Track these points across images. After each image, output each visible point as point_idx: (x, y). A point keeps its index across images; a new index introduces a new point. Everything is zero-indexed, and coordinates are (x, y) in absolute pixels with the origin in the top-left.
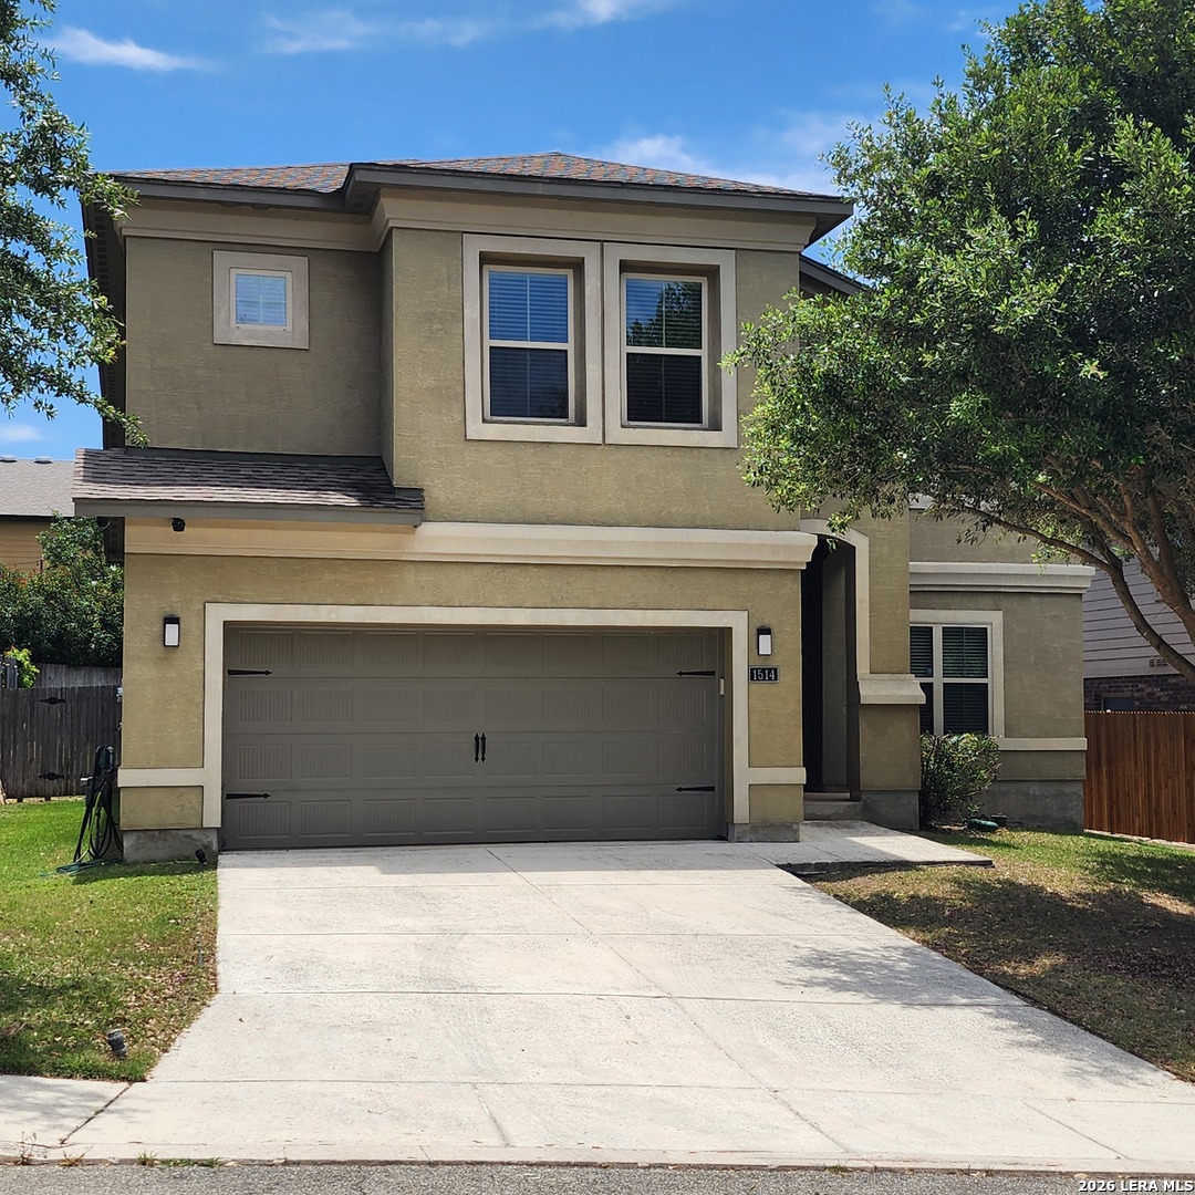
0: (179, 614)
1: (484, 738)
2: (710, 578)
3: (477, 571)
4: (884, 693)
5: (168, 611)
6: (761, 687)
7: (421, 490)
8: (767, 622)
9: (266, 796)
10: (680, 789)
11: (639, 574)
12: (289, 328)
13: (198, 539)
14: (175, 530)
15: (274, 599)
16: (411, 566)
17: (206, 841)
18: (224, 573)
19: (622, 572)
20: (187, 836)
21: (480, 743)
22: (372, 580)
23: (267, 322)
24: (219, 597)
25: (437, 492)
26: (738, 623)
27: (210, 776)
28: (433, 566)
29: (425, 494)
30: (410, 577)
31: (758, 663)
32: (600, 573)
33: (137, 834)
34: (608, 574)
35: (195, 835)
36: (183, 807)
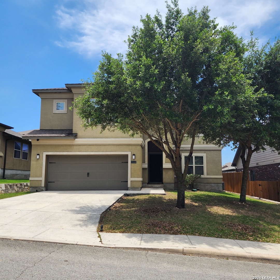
0: (39, 154)
1: (89, 173)
2: (125, 146)
3: (86, 146)
4: (167, 166)
5: (38, 153)
6: (133, 164)
7: (77, 134)
8: (134, 153)
9: (54, 182)
10: (122, 182)
11: (112, 146)
12: (64, 110)
13: (41, 142)
14: (37, 141)
15: (54, 151)
16: (75, 146)
17: (42, 189)
18: (46, 147)
19: (109, 146)
20: (39, 188)
21: (88, 174)
22: (69, 148)
23: (61, 109)
24: (45, 151)
25: (79, 134)
26: (129, 154)
27: (43, 179)
28: (79, 146)
29: (78, 134)
30: (75, 147)
31: (133, 160)
32: (106, 146)
33: (32, 188)
34: (107, 146)
35: (41, 188)
36: (39, 183)
